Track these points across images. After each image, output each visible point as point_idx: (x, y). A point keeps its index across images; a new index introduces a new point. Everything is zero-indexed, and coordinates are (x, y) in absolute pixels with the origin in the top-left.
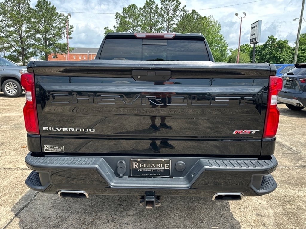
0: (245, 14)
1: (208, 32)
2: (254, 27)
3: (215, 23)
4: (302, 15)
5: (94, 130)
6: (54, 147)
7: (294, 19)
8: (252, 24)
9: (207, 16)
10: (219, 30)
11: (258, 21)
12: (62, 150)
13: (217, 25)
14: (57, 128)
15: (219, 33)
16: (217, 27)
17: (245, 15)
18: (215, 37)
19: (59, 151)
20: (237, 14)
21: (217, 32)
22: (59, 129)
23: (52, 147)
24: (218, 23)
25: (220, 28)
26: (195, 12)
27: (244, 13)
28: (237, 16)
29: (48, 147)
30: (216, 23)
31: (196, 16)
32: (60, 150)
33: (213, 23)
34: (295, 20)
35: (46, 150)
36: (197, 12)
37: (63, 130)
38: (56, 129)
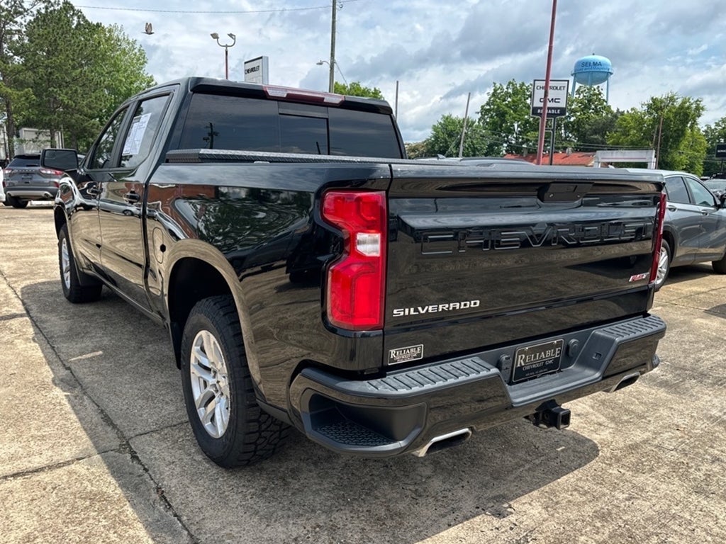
0: (235, 39)
1: (115, 65)
2: (253, 70)
3: (131, 45)
4: (332, 55)
5: (478, 302)
6: (406, 350)
7: (319, 62)
8: (246, 63)
9: (106, 25)
10: (143, 64)
11: (261, 58)
12: (419, 355)
13: (136, 51)
14: (420, 308)
15: (142, 72)
16: (135, 54)
17: (233, 41)
18: (135, 81)
19: (415, 358)
20: (215, 36)
21: (138, 69)
22: (423, 310)
23: (403, 352)
24: (137, 46)
25: (144, 58)
26: (72, 8)
27: (231, 35)
28: (216, 40)
29: (396, 354)
30: (133, 46)
31: (75, 18)
32: (415, 355)
33: (124, 45)
34: (321, 64)
35: (393, 360)
36: (76, 8)
37: (430, 311)
38: (418, 311)
